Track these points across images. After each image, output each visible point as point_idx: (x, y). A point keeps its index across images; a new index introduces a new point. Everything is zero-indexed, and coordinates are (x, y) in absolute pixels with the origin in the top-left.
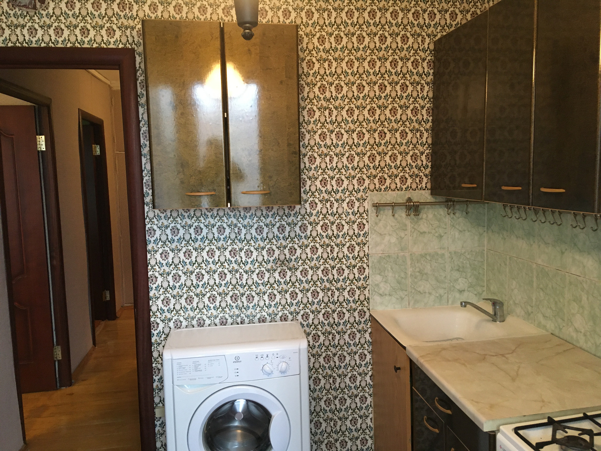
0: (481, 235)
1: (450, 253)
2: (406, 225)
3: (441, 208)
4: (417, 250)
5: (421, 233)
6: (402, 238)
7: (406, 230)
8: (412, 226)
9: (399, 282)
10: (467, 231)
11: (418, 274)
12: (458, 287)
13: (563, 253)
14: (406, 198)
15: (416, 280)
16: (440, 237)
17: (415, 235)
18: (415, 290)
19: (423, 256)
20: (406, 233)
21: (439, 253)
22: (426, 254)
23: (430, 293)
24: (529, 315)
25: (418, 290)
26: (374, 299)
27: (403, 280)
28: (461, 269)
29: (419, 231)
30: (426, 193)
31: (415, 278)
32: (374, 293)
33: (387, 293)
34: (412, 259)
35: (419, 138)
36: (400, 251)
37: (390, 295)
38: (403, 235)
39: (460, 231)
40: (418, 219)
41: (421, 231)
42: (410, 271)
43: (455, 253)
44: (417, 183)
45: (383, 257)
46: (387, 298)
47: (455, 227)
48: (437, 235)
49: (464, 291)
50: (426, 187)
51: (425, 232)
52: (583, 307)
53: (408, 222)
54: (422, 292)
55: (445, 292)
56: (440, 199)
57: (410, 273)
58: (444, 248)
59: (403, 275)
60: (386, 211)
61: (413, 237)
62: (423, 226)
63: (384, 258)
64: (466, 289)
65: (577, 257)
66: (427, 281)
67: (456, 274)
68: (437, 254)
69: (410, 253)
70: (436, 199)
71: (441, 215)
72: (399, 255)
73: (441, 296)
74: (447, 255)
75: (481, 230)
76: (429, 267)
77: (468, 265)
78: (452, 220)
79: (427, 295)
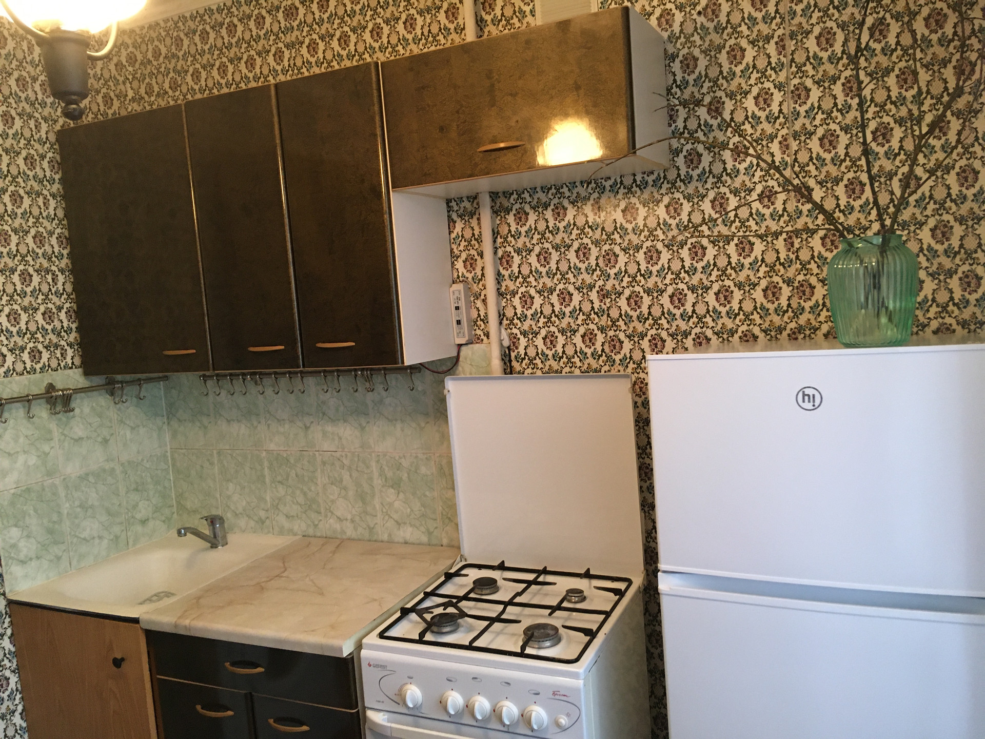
0: (160, 429)
1: (122, 464)
2: (50, 432)
3: (101, 395)
4: (72, 469)
5: (76, 440)
6: (47, 454)
7: (52, 439)
8: (61, 431)
9: (50, 532)
10: (141, 427)
11: (79, 510)
12: (138, 516)
13: (307, 428)
14: (45, 385)
15: (77, 521)
16: (106, 441)
17: (66, 444)
18: (78, 537)
19: (83, 478)
20: (52, 445)
21: (107, 467)
22: (87, 474)
23: (100, 538)
24: (263, 522)
25: (82, 537)
26: (11, 573)
27: (57, 526)
28: (140, 488)
29: (71, 438)
30: (74, 372)
31: (76, 517)
32: (10, 561)
33: (34, 556)
34: (67, 487)
35: (51, 283)
36: (46, 478)
37: (38, 558)
38: (46, 448)
39: (133, 428)
40: (68, 418)
41: (76, 437)
42: (66, 507)
43: (129, 462)
44: (58, 358)
45: (19, 493)
46: (34, 563)
47: (125, 424)
48: (99, 439)
49: (148, 519)
50: (73, 363)
51: (81, 439)
52: (345, 489)
53: (53, 426)
54: (88, 539)
55: (123, 528)
56: (99, 380)
57: (65, 512)
58: (112, 460)
59: (55, 517)
60: (14, 411)
61: (63, 449)
62: (78, 429)
63: (20, 496)
64: (150, 516)
65: (329, 428)
66: (94, 517)
67: (134, 497)
68: (104, 470)
69: (62, 477)
70: (91, 381)
71: (101, 406)
72: (45, 484)
73: (117, 537)
74: (118, 470)
75: (159, 421)
76: (94, 495)
77: (149, 480)
78: (119, 413)
79: (97, 541)
